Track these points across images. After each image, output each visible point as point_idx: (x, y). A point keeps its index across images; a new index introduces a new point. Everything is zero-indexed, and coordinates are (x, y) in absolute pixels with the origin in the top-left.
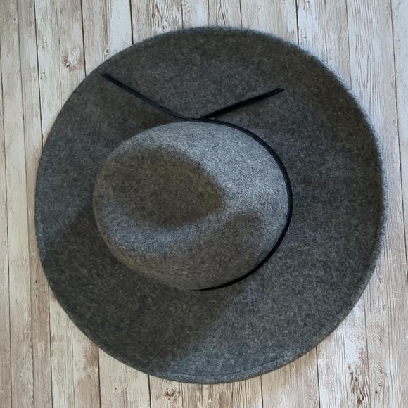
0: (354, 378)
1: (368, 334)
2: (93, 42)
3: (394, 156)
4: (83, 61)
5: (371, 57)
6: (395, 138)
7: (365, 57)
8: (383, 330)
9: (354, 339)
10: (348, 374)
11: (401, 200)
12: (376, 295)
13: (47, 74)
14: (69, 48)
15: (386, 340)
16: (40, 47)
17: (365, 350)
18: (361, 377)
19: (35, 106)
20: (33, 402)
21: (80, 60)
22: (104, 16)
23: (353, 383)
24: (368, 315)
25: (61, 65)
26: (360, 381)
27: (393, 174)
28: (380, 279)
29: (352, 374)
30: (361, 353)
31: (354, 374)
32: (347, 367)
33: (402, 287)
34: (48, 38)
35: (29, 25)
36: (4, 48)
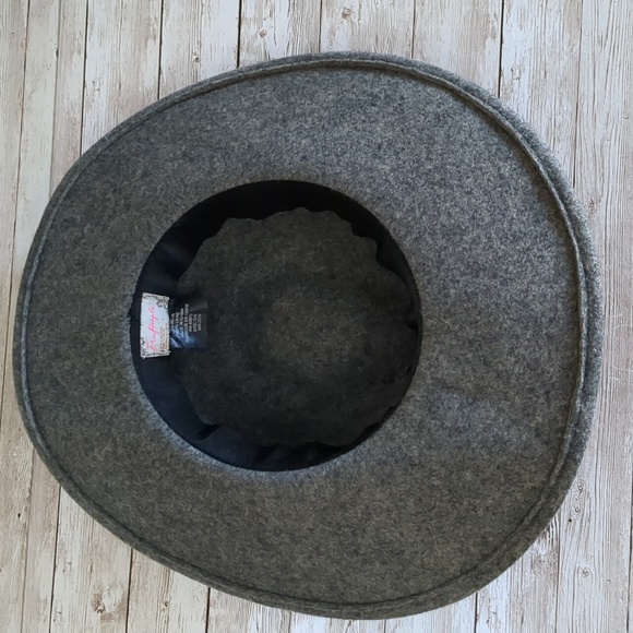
19: (78, 36)
20: (29, 499)
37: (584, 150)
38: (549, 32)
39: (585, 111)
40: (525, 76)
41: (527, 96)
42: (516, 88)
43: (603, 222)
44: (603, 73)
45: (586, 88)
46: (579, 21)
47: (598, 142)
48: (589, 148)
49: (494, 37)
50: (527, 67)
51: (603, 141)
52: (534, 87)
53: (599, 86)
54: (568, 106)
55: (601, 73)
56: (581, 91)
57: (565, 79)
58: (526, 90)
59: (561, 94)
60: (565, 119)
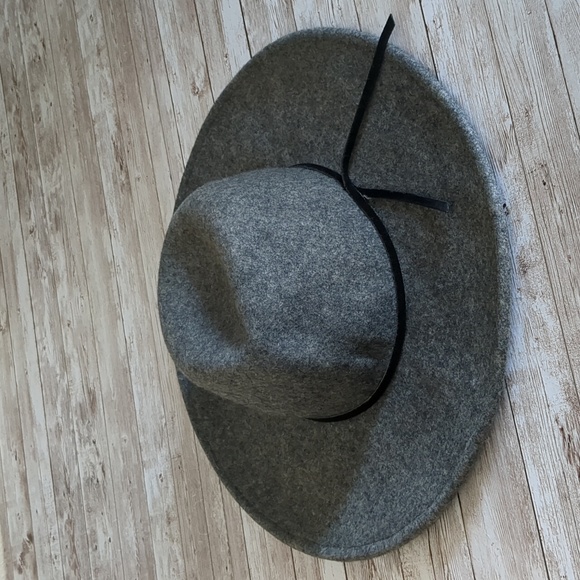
0: (566, 436)
1: (571, 357)
2: (212, 52)
3: (549, 47)
4: (208, 81)
6: (544, 18)
9: (554, 370)
10: (557, 433)
11: (571, 113)
12: (568, 286)
13: (182, 113)
14: (194, 70)
16: (171, 83)
17: (571, 385)
18: (575, 433)
21: (206, 81)
22: (217, 12)
23: (566, 446)
24: (565, 324)
25: (191, 95)
26: (575, 441)
27: (553, 76)
28: (569, 257)
29: (562, 429)
30: (567, 391)
31: (565, 429)
32: (553, 420)
34: (175, 67)
35: (158, 61)
36: (145, 99)
37: (506, 64)
39: (496, 26)
40: (445, 22)
41: (451, 38)
42: (441, 36)
43: (540, 127)
47: (514, 50)
48: (510, 59)
49: (414, 0)
50: (444, 12)
51: (518, 47)
52: (453, 27)
54: (483, 29)
56: (488, 8)
57: (474, 6)
58: (448, 33)
59: (474, 21)
60: (484, 43)
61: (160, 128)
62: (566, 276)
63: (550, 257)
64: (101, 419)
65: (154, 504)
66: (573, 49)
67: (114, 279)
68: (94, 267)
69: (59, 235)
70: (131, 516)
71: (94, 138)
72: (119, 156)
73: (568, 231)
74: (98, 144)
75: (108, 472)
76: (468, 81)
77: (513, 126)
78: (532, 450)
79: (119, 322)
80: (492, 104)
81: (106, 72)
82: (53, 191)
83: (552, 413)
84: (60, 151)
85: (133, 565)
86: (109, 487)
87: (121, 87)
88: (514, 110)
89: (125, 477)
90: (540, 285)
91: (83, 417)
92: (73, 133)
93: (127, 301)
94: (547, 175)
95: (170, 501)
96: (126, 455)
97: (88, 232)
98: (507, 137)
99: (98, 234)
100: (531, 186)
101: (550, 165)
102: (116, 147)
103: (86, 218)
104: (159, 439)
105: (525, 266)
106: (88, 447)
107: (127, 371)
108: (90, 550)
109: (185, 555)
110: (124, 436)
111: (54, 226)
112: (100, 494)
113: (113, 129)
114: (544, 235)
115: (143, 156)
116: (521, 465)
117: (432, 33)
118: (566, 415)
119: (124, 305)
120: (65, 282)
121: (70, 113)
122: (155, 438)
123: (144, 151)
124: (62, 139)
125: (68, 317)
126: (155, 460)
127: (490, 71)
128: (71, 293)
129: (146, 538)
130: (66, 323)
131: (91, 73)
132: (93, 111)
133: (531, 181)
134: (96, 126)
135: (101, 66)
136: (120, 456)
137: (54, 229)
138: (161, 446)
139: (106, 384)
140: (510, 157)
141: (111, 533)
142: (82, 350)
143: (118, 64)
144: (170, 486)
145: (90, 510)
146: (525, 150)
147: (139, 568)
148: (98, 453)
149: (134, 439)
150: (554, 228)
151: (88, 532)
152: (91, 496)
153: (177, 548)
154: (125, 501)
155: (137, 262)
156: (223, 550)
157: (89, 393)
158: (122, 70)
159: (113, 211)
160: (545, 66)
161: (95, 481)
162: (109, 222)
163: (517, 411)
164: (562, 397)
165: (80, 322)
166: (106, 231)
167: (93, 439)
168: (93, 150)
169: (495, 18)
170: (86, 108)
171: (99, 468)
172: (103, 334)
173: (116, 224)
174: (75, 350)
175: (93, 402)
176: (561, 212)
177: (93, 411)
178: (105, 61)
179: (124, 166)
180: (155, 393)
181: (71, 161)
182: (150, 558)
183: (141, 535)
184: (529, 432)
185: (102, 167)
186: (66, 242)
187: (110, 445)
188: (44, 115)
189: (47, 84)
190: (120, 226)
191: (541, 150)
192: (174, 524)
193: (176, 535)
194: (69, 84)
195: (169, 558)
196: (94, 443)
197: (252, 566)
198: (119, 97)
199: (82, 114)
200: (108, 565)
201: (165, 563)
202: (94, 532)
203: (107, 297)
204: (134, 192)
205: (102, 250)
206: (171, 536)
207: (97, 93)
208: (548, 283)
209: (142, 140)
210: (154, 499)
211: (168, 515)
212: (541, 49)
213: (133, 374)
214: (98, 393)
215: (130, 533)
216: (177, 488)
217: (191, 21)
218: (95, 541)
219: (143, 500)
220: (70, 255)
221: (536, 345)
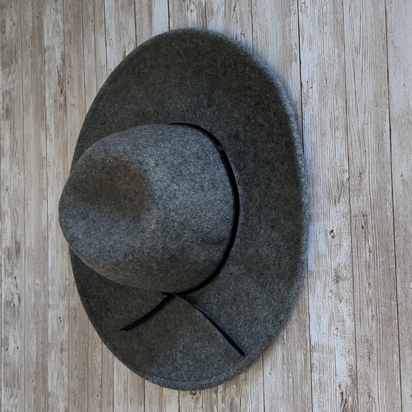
0: (344, 399)
1: (358, 350)
2: (142, 34)
3: (385, 135)
5: (364, 17)
6: (385, 113)
7: (358, 17)
8: (371, 345)
9: (344, 353)
10: (338, 394)
11: (390, 188)
12: (365, 302)
14: (126, 42)
15: (374, 359)
16: (108, 45)
17: (354, 367)
18: (350, 399)
20: (101, 385)
22: (150, 7)
23: (343, 405)
24: (358, 327)
26: (349, 404)
27: (383, 156)
28: (370, 284)
29: (342, 393)
30: (351, 370)
31: (344, 394)
32: (337, 385)
33: (391, 295)
34: (113, 35)
35: (101, 25)
36: (86, 49)
37: (352, 134)
38: (326, 50)
39: (351, 105)
40: (315, 85)
41: (317, 99)
42: (310, 95)
43: (368, 188)
44: (359, 75)
45: (350, 88)
46: (343, 38)
47: (360, 127)
48: (356, 132)
49: (296, 61)
50: (316, 78)
51: (363, 126)
52: (321, 92)
53: (358, 85)
54: (341, 103)
55: (358, 75)
56: (348, 90)
57: (338, 83)
58: (316, 95)
59: (336, 94)
60: (340, 113)
61: (94, 74)
62: (365, 296)
63: (357, 279)
64: (22, 265)
65: (53, 334)
66: (401, 144)
67: (44, 170)
68: (31, 156)
69: (8, 122)
70: (35, 337)
71: (44, 63)
72: (61, 82)
73: (372, 266)
74: (46, 68)
75: (22, 301)
76: (324, 134)
77: (349, 179)
78: (319, 399)
79: (45, 202)
80: (337, 157)
81: (59, 17)
82: (8, 88)
83: (338, 381)
84: (17, 62)
85: (32, 370)
86: (22, 312)
87: (70, 33)
88: (351, 168)
89: (34, 310)
90: (346, 294)
91: (9, 257)
92: (29, 52)
93: (52, 190)
94: (366, 223)
95: (64, 337)
96: (37, 295)
97: (30, 128)
98: (343, 185)
99: (37, 133)
100: (353, 225)
101: (369, 217)
102: (59, 76)
103: (30, 118)
104: (62, 293)
105: (338, 277)
106: (10, 279)
107: (46, 238)
108: (3, 349)
109: (70, 377)
110: (37, 281)
111: (5, 115)
112: (14, 314)
113: (59, 61)
114: (356, 261)
115: (79, 90)
116: (310, 405)
117: (304, 90)
118: (347, 386)
119: (50, 191)
120: (8, 157)
121: (28, 37)
122: (60, 290)
123: (80, 86)
124: (19, 52)
125: (7, 184)
126: (58, 306)
127: (340, 134)
128: (11, 168)
129: (44, 355)
130: (5, 188)
131: (48, 12)
132: (46, 42)
133: (354, 222)
134: (47, 54)
135: (57, 11)
136: (33, 294)
137: (5, 117)
138: (63, 298)
139: (30, 241)
140: (342, 199)
141: (19, 343)
142: (14, 211)
143: (70, 15)
144: (66, 327)
145: (6, 323)
146: (354, 199)
147: (36, 373)
148: (17, 287)
149: (45, 286)
150: (363, 260)
151: (3, 336)
152: (8, 313)
153: (65, 370)
154: (32, 326)
155: (64, 164)
156: (97, 383)
157: (16, 242)
158: (72, 20)
159: (50, 120)
160: (380, 148)
161: (12, 304)
162: (46, 128)
163: (314, 369)
164: (346, 373)
165: (15, 191)
166: (43, 133)
167: (14, 275)
168: (42, 71)
169: (351, 97)
170: (41, 38)
171: (16, 297)
172: (32, 205)
173: (52, 131)
174: (9, 209)
175: (18, 251)
176: (370, 252)
177: (17, 257)
178: (60, 8)
179: (64, 92)
180: (65, 261)
181: (24, 71)
182: (45, 369)
183: (41, 352)
184: (320, 387)
185: (47, 86)
186: (12, 130)
187: (27, 284)
188: (8, 30)
189: (13, 8)
190: (55, 134)
191: (365, 204)
192: (65, 354)
193: (65, 361)
194: (30, 14)
195: (59, 374)
196: (15, 278)
197: (116, 401)
198: (67, 40)
199: (37, 41)
200: (14, 363)
201: (55, 376)
202: (7, 338)
203: (38, 181)
204: (68, 114)
205: (39, 146)
206: (61, 360)
207: (51, 29)
208: (352, 295)
209: (80, 78)
210: (53, 332)
211: (62, 345)
212: (379, 135)
213: (50, 242)
214: (22, 245)
215: (33, 348)
216: (71, 331)
217: (130, 5)
218: (7, 344)
219: (45, 330)
220: (14, 140)
221: (335, 332)
